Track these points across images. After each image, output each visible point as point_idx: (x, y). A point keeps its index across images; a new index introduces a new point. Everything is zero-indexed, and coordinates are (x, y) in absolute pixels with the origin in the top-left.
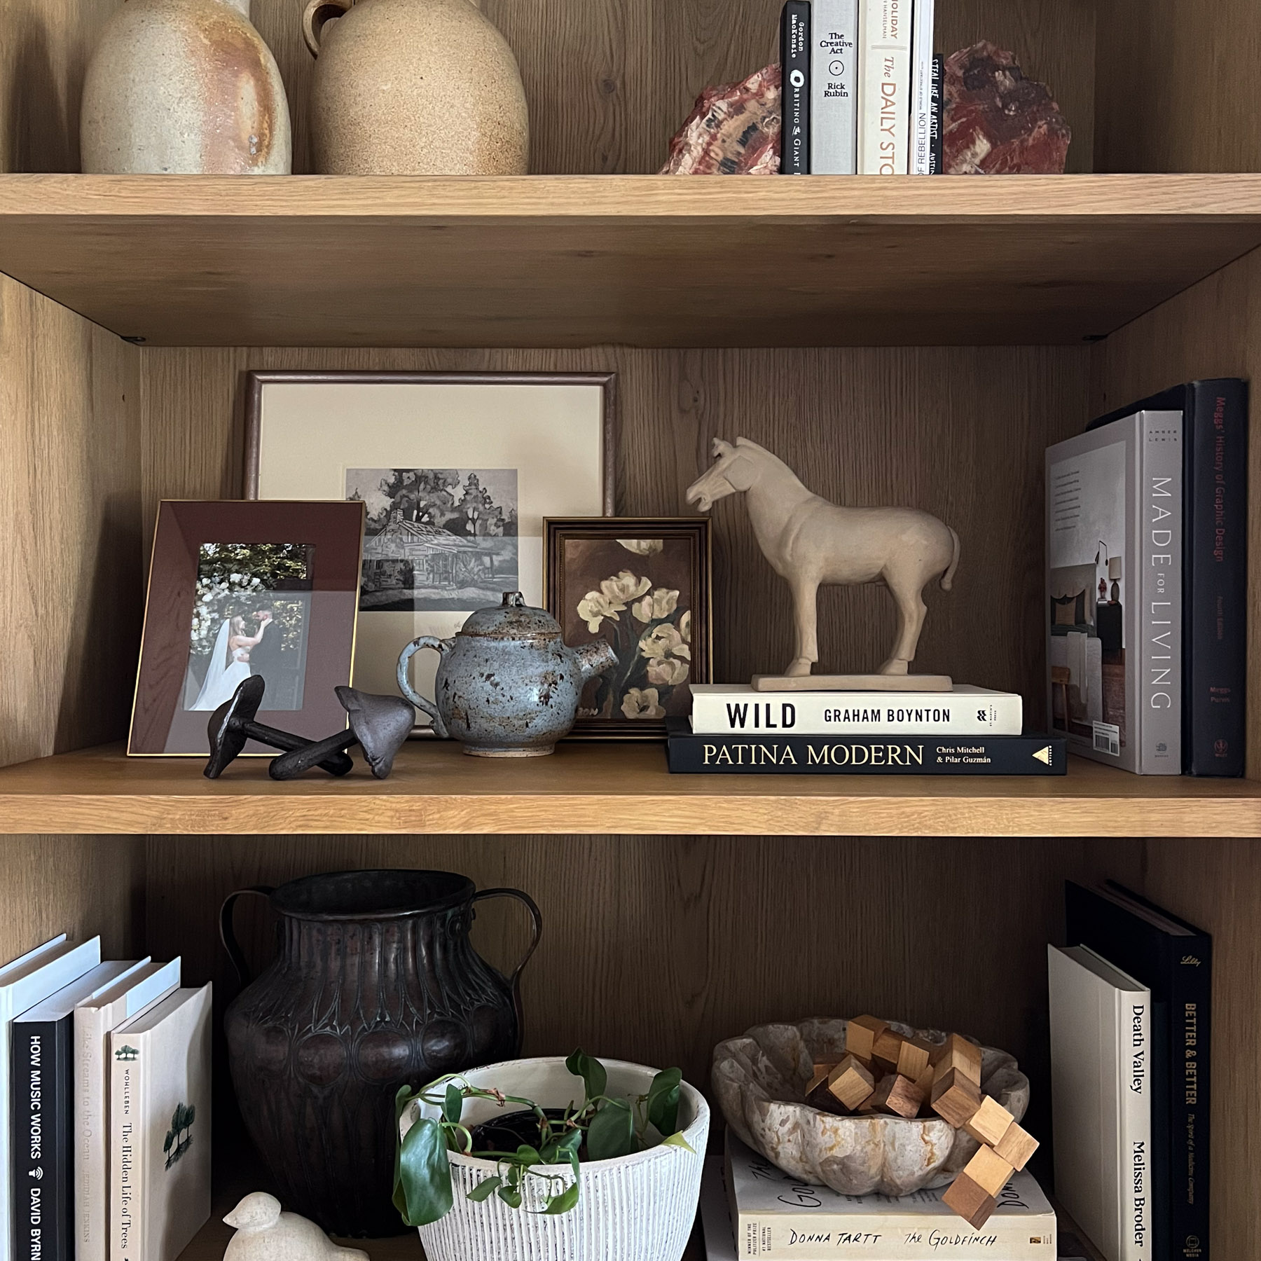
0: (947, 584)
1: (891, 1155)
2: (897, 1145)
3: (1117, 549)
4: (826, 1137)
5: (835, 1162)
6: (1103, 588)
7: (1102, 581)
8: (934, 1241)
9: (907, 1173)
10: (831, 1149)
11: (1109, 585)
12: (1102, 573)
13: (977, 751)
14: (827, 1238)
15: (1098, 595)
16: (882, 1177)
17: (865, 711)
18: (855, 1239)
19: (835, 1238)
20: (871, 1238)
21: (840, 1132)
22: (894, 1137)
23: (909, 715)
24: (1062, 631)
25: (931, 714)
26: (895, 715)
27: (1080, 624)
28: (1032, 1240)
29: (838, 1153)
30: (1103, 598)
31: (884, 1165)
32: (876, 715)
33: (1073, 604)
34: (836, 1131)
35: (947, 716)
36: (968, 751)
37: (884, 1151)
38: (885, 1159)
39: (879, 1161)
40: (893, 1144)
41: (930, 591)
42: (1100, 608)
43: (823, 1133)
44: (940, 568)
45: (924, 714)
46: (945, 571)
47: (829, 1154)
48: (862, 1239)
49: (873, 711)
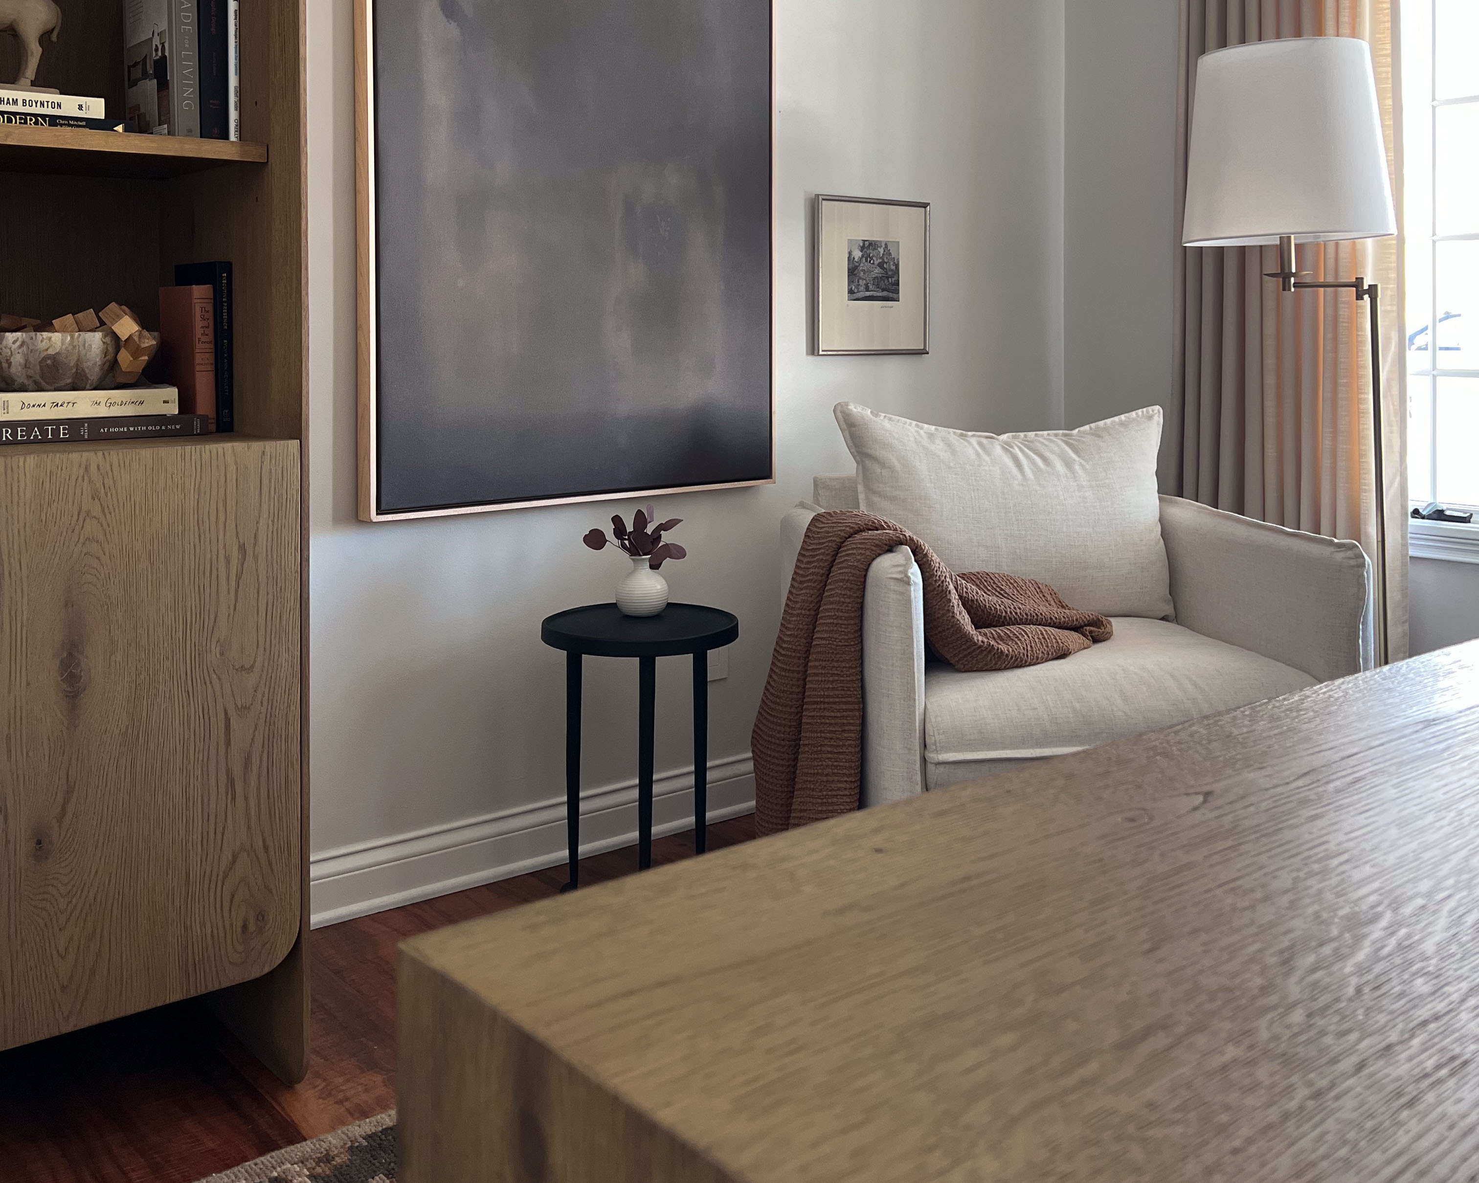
0: (54, 37)
1: (83, 352)
2: (86, 346)
3: (164, 26)
4: (44, 343)
5: (49, 358)
6: (156, 50)
7: (156, 45)
8: (108, 405)
9: (92, 362)
10: (47, 350)
11: (160, 47)
12: (156, 41)
13: (81, 124)
14: (44, 406)
15: (154, 55)
16: (77, 369)
17: (8, 99)
18: (61, 405)
19: (48, 405)
20: (71, 404)
21: (53, 339)
22: (85, 342)
23: (36, 103)
24: (133, 83)
25: (50, 104)
26: (27, 103)
27: (145, 75)
28: (165, 402)
29: (51, 352)
30: (157, 55)
31: (78, 360)
32: (15, 102)
33: (140, 66)
34: (50, 339)
35: (59, 106)
36: (76, 123)
37: (79, 351)
38: (79, 356)
39: (75, 358)
40: (84, 345)
41: (44, 38)
42: (155, 62)
43: (42, 341)
44: (49, 26)
45: (46, 104)
46: (53, 30)
47: (45, 353)
48: (65, 405)
49: (13, 99)
